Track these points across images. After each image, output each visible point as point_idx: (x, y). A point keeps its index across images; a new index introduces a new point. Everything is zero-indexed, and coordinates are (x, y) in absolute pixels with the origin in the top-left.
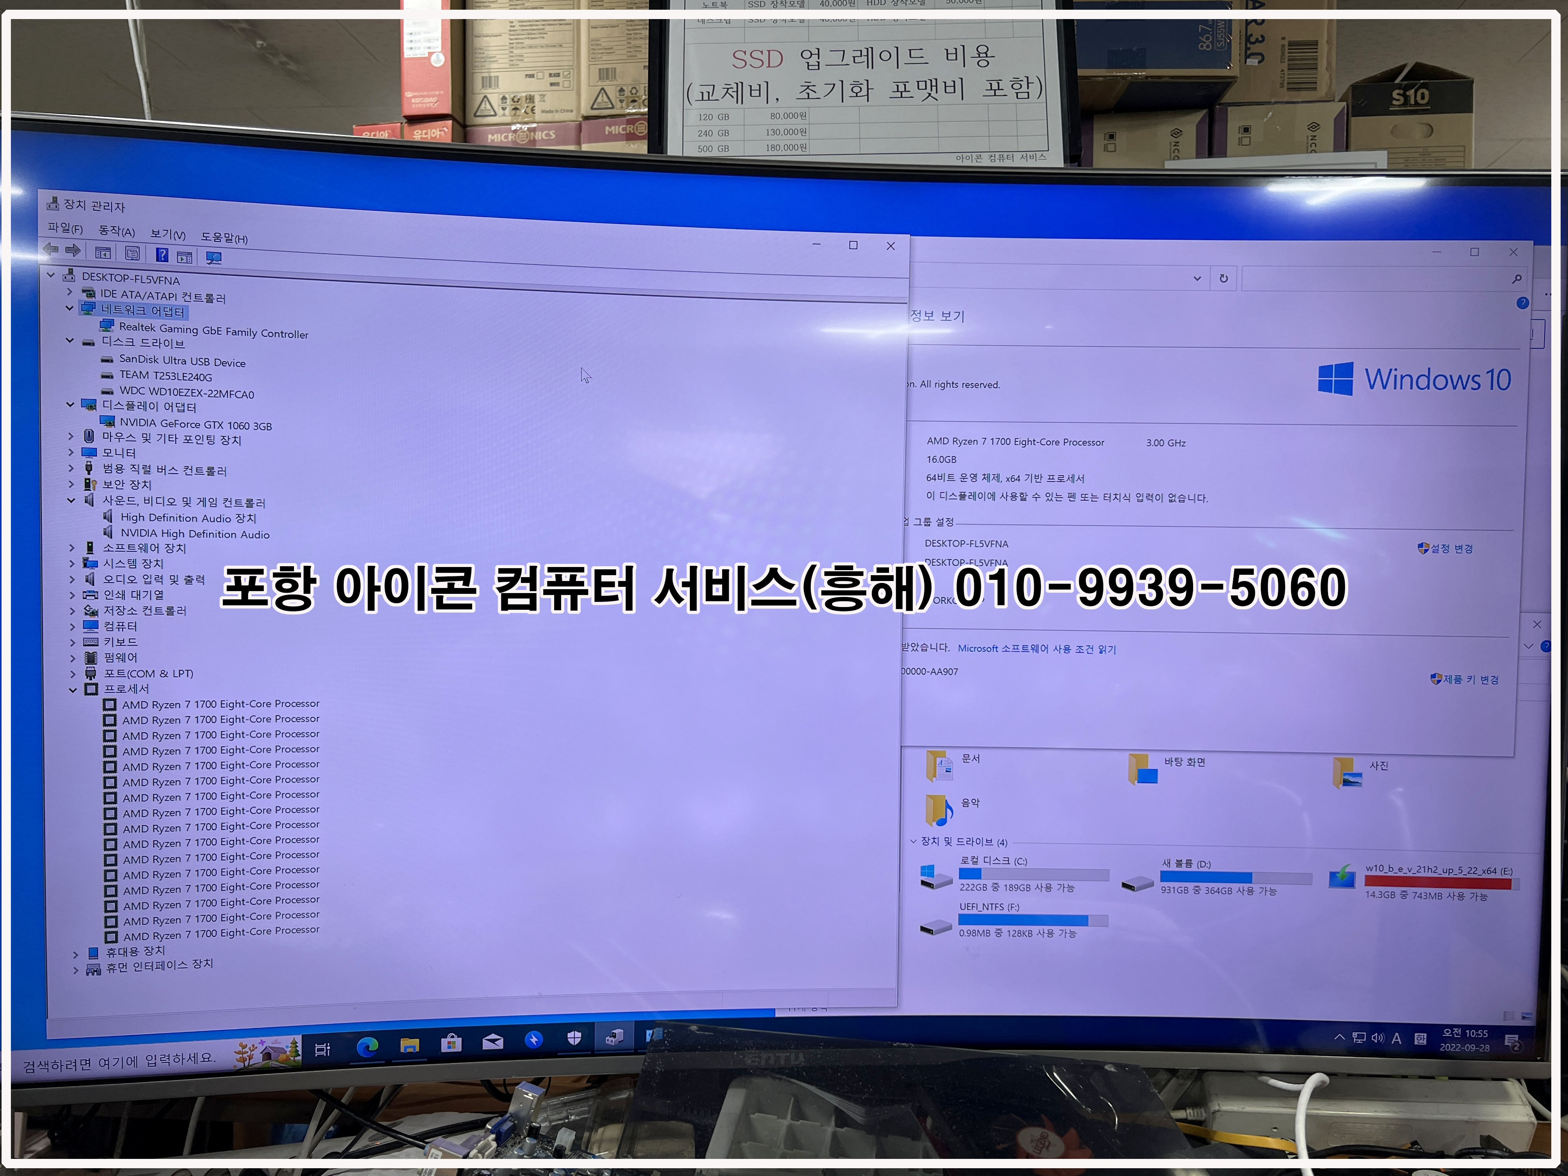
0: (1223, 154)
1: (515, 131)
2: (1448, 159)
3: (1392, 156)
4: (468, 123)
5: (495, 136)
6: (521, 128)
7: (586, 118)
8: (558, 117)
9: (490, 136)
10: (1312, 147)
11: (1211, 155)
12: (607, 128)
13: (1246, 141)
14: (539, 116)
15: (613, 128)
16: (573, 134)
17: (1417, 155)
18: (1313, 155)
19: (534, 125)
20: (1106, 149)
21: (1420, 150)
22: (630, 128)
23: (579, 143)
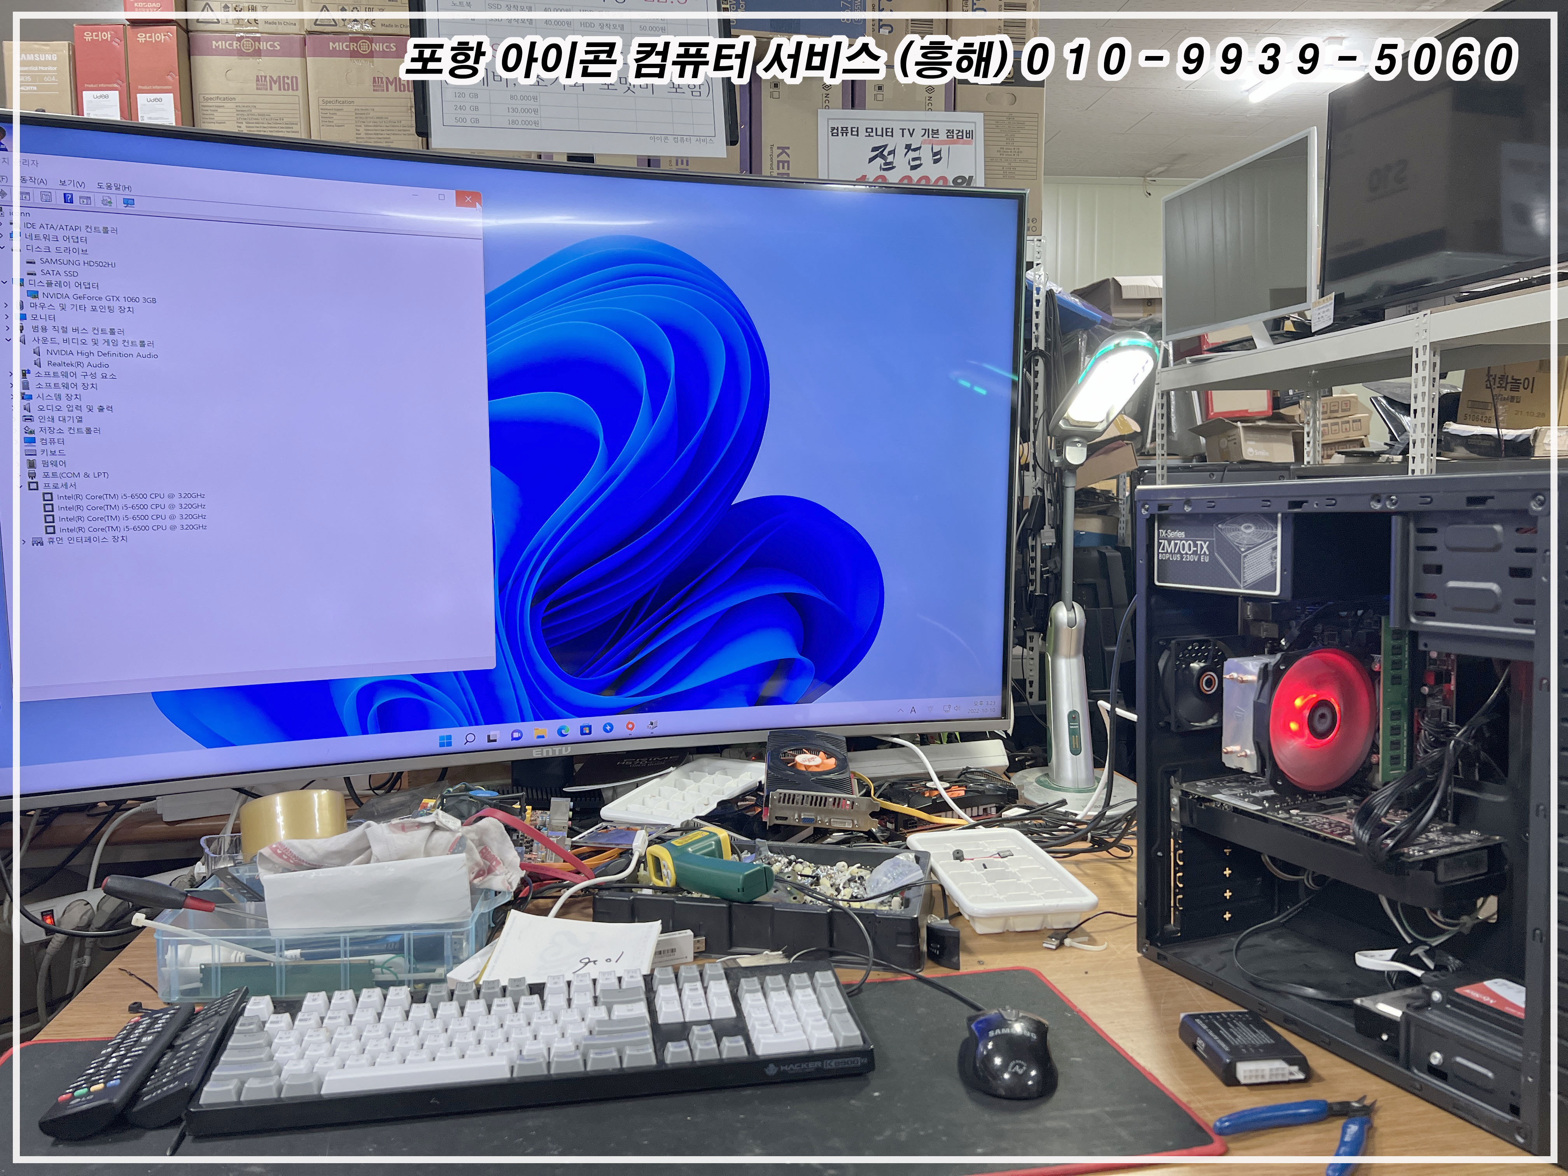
0: (863, 107)
1: (240, 39)
2: (1026, 123)
3: (986, 118)
4: (190, 28)
5: (220, 43)
6: (247, 37)
7: (310, 33)
8: (281, 29)
9: (214, 42)
10: (929, 106)
11: (853, 107)
12: (331, 44)
13: (880, 97)
14: (261, 27)
15: (337, 44)
16: (297, 47)
17: (1005, 118)
18: (930, 112)
19: (258, 35)
20: (772, 96)
21: (1007, 114)
22: (353, 46)
23: (304, 56)
